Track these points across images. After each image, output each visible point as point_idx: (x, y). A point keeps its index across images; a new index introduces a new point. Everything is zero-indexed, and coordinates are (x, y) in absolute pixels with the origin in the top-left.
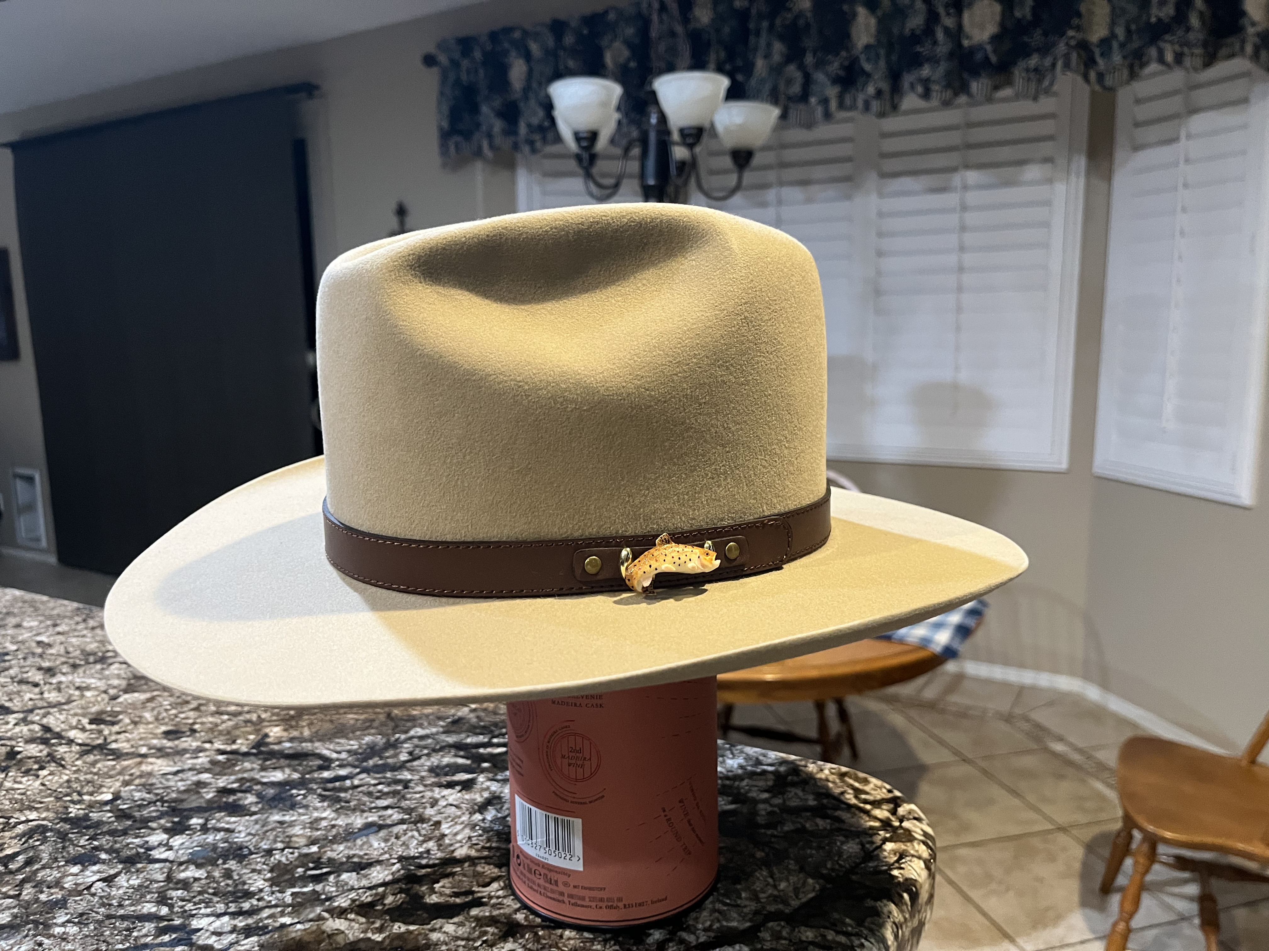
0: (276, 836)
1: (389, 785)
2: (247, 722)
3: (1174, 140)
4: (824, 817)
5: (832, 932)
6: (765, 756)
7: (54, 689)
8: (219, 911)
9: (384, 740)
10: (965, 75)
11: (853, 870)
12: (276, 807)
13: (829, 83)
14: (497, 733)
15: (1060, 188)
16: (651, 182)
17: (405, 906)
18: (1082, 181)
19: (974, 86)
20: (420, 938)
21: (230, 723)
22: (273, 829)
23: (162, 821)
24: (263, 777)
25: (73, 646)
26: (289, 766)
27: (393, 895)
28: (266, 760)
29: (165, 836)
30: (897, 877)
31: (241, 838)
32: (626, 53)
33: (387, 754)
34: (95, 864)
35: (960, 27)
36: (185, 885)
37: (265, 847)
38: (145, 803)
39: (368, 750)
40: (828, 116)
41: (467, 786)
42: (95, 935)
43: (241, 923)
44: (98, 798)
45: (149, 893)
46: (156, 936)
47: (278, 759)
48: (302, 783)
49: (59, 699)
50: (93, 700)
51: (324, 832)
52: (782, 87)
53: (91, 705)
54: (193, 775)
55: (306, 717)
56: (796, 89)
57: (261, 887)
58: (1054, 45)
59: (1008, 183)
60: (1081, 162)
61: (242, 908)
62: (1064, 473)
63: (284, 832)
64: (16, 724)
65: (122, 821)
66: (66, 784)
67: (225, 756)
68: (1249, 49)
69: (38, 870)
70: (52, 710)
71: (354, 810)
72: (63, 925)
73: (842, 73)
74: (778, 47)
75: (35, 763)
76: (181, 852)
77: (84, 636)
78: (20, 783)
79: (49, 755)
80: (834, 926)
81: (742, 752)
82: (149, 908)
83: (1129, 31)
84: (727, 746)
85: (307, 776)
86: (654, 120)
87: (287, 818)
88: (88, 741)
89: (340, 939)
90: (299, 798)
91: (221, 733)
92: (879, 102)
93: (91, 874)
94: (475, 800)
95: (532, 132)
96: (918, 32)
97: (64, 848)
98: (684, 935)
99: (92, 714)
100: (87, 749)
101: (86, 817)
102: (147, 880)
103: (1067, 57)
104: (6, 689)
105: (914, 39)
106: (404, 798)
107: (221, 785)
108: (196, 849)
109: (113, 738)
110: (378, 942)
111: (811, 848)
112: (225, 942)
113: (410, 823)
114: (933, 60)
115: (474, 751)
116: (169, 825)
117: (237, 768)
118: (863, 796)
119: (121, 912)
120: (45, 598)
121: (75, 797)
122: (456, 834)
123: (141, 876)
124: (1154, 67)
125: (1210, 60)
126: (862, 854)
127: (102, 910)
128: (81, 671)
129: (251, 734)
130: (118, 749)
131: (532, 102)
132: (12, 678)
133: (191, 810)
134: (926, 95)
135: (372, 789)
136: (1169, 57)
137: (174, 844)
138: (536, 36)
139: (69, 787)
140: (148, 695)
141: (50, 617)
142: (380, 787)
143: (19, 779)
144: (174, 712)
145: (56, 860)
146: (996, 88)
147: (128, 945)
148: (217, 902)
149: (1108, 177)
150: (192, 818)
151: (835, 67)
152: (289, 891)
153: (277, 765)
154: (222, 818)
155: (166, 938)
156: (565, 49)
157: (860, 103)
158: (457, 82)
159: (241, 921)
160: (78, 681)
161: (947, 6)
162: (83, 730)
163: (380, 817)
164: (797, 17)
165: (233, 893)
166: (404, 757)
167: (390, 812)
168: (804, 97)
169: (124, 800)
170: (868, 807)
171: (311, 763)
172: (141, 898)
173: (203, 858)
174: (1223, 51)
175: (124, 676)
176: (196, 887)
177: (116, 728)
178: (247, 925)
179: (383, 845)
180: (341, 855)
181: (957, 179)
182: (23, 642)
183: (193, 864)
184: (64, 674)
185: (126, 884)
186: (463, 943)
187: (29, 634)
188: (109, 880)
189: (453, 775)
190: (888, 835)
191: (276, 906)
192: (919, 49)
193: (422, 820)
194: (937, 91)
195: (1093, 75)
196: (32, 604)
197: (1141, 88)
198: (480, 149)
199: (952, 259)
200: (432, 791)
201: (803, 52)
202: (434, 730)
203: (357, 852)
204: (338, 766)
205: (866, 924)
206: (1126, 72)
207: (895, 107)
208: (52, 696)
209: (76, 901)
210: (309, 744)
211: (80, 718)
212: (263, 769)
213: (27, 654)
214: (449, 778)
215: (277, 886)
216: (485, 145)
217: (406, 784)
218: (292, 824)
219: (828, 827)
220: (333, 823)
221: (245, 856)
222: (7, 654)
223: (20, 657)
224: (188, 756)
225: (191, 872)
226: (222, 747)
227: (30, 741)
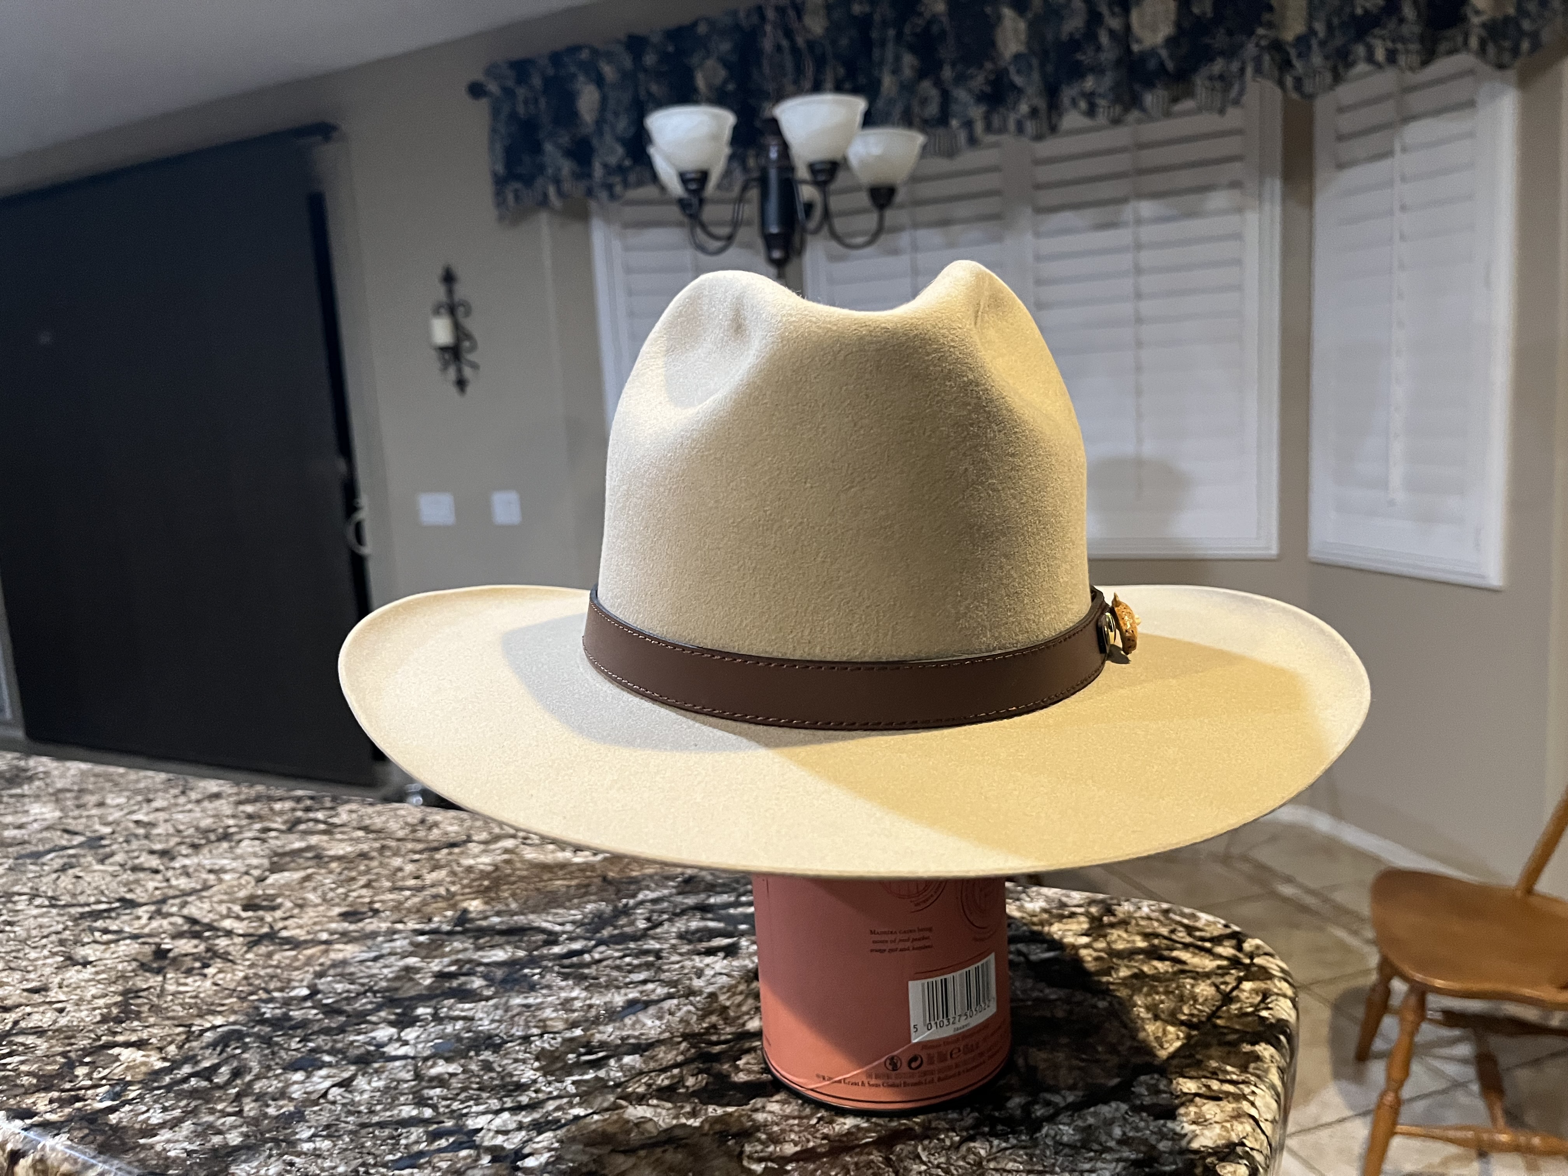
0: (527, 1022)
1: (637, 956)
2: (435, 897)
3: (1387, 154)
4: (1162, 958)
5: (1215, 1082)
6: (1068, 896)
7: (181, 874)
8: (495, 1108)
9: (610, 908)
10: (1137, 87)
11: (1214, 1014)
12: (512, 990)
13: (972, 101)
14: (742, 890)
15: (1252, 218)
16: (774, 230)
17: (711, 1087)
18: (1278, 210)
19: (1149, 99)
20: (744, 1119)
21: (416, 900)
22: (519, 1014)
23: (383, 1014)
24: (482, 957)
25: (183, 824)
26: (508, 943)
27: (693, 1075)
28: (477, 938)
29: (393, 1031)
30: (1267, 1019)
31: (485, 1025)
32: (722, 73)
33: (621, 923)
34: (320, 1068)
35: (1128, 28)
36: (441, 1081)
37: (519, 1033)
38: (353, 995)
39: (596, 920)
40: (973, 141)
41: (731, 951)
42: (355, 1148)
43: (526, 1118)
44: (292, 994)
45: (403, 1094)
46: (431, 1141)
47: (492, 936)
48: (532, 961)
49: (193, 885)
50: (235, 883)
51: (582, 1013)
52: (916, 109)
53: (236, 889)
54: (397, 960)
55: (505, 887)
56: (933, 109)
57: (534, 1077)
58: (1242, 46)
59: (1191, 214)
60: (1276, 185)
61: (520, 1102)
62: (1274, 560)
63: (534, 1017)
64: (150, 918)
65: (333, 1018)
66: (244, 982)
67: (426, 937)
68: (1474, 42)
69: (251, 1081)
70: (190, 899)
71: (607, 987)
72: (310, 1139)
73: (988, 89)
74: (909, 60)
75: (196, 960)
76: (420, 1046)
77: (190, 811)
78: (186, 984)
79: (208, 950)
80: (1214, 1074)
81: (1039, 894)
82: (408, 1111)
83: (1330, 27)
84: (1020, 888)
85: (535, 953)
86: (773, 154)
87: (531, 1001)
88: (251, 931)
89: (649, 1126)
90: (536, 977)
91: (409, 911)
92: (1034, 122)
93: (320, 1081)
94: (746, 966)
95: (609, 174)
96: (1077, 36)
97: (273, 1053)
98: (1048, 1096)
99: (242, 899)
100: (254, 941)
101: (286, 1017)
102: (393, 1080)
103: (1258, 61)
104: (119, 879)
105: (1074, 44)
106: (660, 969)
107: (436, 969)
108: (437, 1041)
109: (280, 925)
110: (695, 1128)
111: (1158, 993)
112: (516, 1141)
113: (679, 997)
114: (1098, 70)
115: (723, 912)
116: (392, 1017)
117: (447, 949)
118: (1198, 934)
119: (376, 1119)
120: (121, 770)
121: (263, 995)
122: (739, 1005)
123: (383, 1076)
124: (1362, 67)
125: (1429, 56)
126: (1219, 997)
127: (351, 1119)
128: (205, 851)
129: (446, 909)
130: (292, 937)
131: (608, 138)
132: (121, 865)
133: (411, 998)
134: (1091, 112)
135: (618, 962)
136: (1380, 55)
137: (408, 1038)
138: (609, 56)
139: (250, 985)
140: (301, 874)
141: (137, 792)
142: (628, 960)
143: (182, 981)
144: (341, 890)
145: (269, 1068)
146: (1175, 100)
147: (399, 1155)
148: (489, 1098)
149: (1309, 203)
150: (416, 1008)
151: (979, 81)
152: (569, 1080)
153: (493, 943)
154: (453, 1005)
155: (443, 1143)
156: (645, 71)
157: (1012, 125)
158: (513, 116)
159: (524, 1117)
160: (207, 863)
161: (1110, 6)
162: (238, 918)
163: (641, 992)
164: (930, 23)
165: (503, 1086)
166: (642, 924)
167: (650, 986)
168: (943, 119)
169: (324, 994)
170: (1208, 945)
171: (533, 938)
172: (393, 1101)
173: (450, 1051)
174: (1443, 47)
175: (262, 853)
176: (455, 1083)
177: (279, 914)
178: (533, 1120)
179: (658, 1023)
180: (612, 1037)
181: (1128, 211)
182: (117, 823)
183: (441, 1058)
184: (186, 856)
185: (367, 1087)
186: (796, 1122)
187: (121, 813)
188: (346, 1084)
189: (709, 941)
190: (1242, 974)
191: (559, 1097)
192: (1080, 57)
193: (691, 992)
194: (1104, 107)
195: (1289, 81)
196: (108, 778)
197: (1346, 93)
198: (545, 196)
199: (1127, 309)
200: (692, 960)
201: (939, 65)
202: (666, 892)
203: (630, 1032)
204: (567, 939)
205: (1251, 1070)
206: (1328, 77)
207: (1053, 129)
208: (183, 883)
209: (315, 1112)
210: (522, 917)
211: (230, 905)
212: (479, 948)
213: (127, 836)
214: (705, 945)
215: (552, 1075)
216: (552, 190)
217: (658, 954)
218: (540, 1007)
219: (1170, 970)
220: (588, 1002)
221: (500, 1046)
222: (102, 838)
223: (121, 840)
224: (380, 939)
225: (441, 1068)
226: (418, 927)
227: (177, 935)
